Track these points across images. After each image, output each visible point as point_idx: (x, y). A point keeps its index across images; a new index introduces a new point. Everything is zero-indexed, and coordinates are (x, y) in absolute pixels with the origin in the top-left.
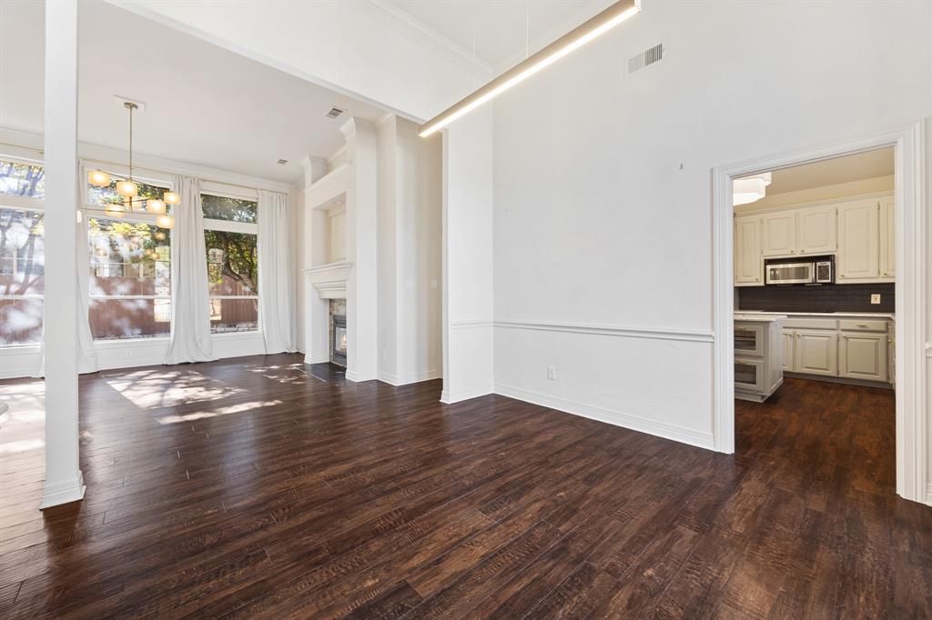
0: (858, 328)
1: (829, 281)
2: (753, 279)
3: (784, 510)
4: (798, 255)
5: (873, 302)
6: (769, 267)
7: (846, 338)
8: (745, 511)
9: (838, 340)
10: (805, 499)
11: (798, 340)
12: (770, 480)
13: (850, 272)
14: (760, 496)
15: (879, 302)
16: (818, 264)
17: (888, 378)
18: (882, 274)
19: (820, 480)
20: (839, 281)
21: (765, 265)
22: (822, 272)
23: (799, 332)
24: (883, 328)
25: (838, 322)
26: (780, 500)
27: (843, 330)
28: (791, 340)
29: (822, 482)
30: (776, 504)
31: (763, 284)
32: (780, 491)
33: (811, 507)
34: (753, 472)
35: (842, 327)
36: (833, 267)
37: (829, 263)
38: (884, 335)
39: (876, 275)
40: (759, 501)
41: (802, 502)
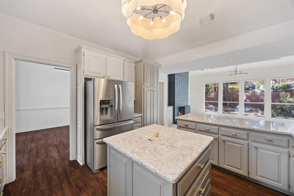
3: (45, 154)
8: (52, 150)
10: (42, 159)
12: (53, 158)
14: (51, 154)
19: (41, 167)
26: (47, 156)
29: (40, 167)
30: (47, 155)
32: (48, 158)
33: (40, 159)
34: (59, 158)
40: (51, 153)
41: (42, 158)
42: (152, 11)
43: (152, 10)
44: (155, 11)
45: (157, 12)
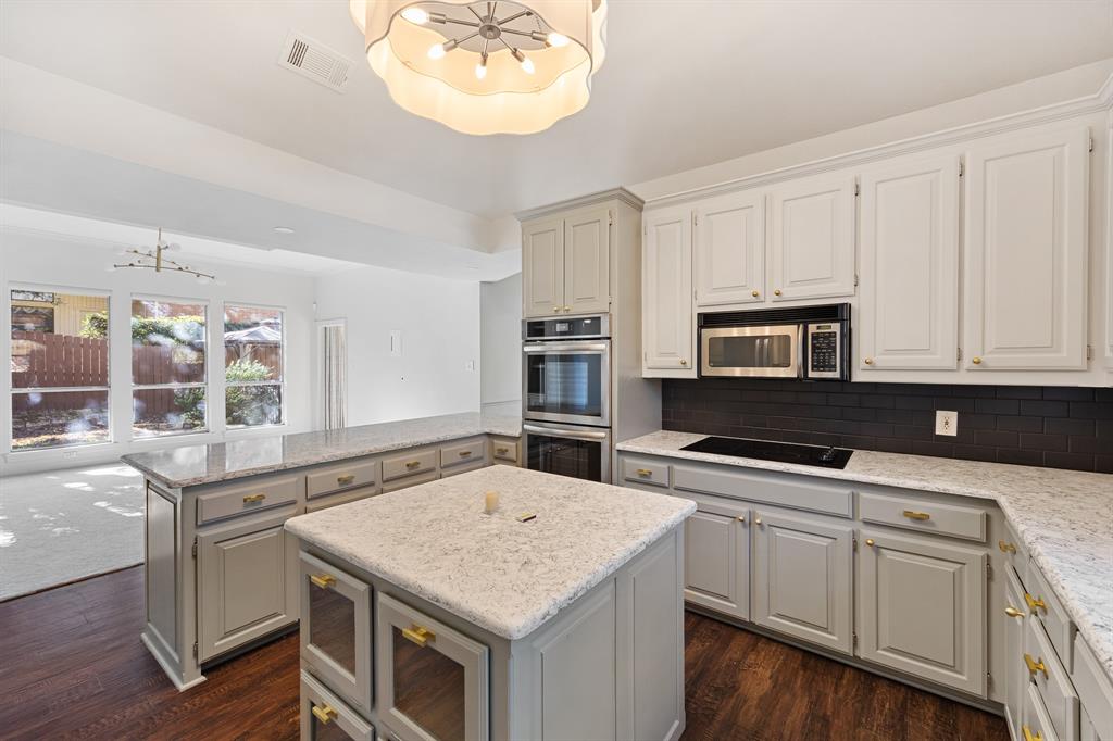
0: (907, 523)
1: (836, 375)
2: (675, 361)
4: (769, 305)
5: (940, 430)
6: (708, 333)
7: (876, 548)
9: (855, 549)
11: (761, 537)
13: (888, 351)
15: (954, 432)
16: (812, 328)
17: (990, 682)
18: (967, 362)
20: (859, 376)
21: (700, 328)
22: (820, 350)
23: (763, 514)
24: (977, 532)
25: (854, 499)
27: (868, 523)
28: (743, 533)
31: (693, 375)
35: (864, 514)
36: (847, 335)
37: (836, 327)
38: (980, 552)
39: (951, 362)
42: (478, 29)
43: (476, 25)
44: (490, 29)
45: (498, 35)
